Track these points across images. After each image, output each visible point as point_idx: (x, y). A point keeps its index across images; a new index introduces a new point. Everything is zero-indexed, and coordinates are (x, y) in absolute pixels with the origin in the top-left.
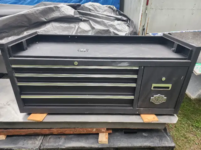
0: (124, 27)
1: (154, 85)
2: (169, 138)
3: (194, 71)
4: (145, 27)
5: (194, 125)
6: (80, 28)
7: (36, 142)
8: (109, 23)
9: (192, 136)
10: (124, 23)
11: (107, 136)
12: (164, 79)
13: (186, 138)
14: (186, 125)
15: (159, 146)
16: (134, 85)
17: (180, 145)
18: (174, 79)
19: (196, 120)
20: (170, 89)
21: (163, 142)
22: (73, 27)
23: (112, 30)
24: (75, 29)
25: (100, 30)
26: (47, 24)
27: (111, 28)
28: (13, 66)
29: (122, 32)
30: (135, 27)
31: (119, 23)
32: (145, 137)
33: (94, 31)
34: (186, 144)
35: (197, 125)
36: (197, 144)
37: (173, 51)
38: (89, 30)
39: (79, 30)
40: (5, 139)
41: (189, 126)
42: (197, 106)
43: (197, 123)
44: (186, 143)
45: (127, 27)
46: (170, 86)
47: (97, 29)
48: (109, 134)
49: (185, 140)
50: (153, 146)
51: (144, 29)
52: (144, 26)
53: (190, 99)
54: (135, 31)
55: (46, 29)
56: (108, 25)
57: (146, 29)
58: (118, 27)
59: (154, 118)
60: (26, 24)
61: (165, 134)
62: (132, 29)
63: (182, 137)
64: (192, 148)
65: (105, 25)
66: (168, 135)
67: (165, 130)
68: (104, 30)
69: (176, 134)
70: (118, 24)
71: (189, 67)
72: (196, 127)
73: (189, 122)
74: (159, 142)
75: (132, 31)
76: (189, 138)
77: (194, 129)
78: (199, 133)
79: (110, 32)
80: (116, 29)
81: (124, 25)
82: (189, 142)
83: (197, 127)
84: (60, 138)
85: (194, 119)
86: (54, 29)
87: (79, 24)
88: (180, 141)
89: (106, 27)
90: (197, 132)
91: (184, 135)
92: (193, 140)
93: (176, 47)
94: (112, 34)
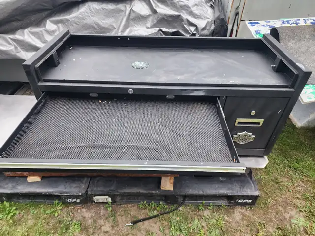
0: (205, 9)
1: (238, 120)
2: (253, 185)
3: (301, 98)
4: (240, 10)
5: (292, 166)
6: (134, 12)
7: (81, 185)
8: (180, 4)
9: (286, 180)
10: (207, 2)
11: (172, 181)
12: (253, 113)
13: (277, 183)
14: (281, 165)
15: (240, 194)
17: (268, 192)
20: (261, 125)
21: (245, 189)
22: (121, 11)
23: (185, 16)
24: (125, 13)
25: (165, 15)
26: (80, 6)
27: (184, 12)
29: (202, 19)
30: (223, 9)
31: (197, 3)
32: (222, 182)
33: (156, 16)
34: (277, 191)
35: (296, 165)
36: (291, 191)
37: (273, 69)
38: (149, 15)
39: (133, 15)
40: (40, 180)
41: (284, 167)
42: (302, 138)
44: (276, 189)
45: (210, 10)
46: (261, 121)
47: (161, 15)
49: (276, 186)
50: (230, 194)
51: (237, 14)
52: (237, 8)
53: (294, 127)
54: (222, 17)
55: (80, 14)
56: (179, 7)
57: (240, 14)
58: (195, 10)
60: (47, 6)
61: (249, 179)
62: (217, 14)
63: (272, 181)
64: (283, 196)
65: (174, 6)
66: (252, 180)
67: (250, 174)
68: (171, 16)
69: (264, 178)
70: (196, 5)
71: (290, 98)
72: (295, 169)
73: (286, 161)
74: (239, 189)
75: (218, 18)
76: (282, 184)
77: (291, 172)
78: (297, 177)
79: (182, 20)
80: (191, 13)
81: (205, 6)
82: (281, 188)
84: (111, 181)
85: (293, 157)
86: (92, 14)
87: (133, 4)
88: (269, 187)
89: (175, 11)
90: (294, 175)
91: (276, 179)
92: (287, 187)
93: (278, 63)
94: (185, 24)
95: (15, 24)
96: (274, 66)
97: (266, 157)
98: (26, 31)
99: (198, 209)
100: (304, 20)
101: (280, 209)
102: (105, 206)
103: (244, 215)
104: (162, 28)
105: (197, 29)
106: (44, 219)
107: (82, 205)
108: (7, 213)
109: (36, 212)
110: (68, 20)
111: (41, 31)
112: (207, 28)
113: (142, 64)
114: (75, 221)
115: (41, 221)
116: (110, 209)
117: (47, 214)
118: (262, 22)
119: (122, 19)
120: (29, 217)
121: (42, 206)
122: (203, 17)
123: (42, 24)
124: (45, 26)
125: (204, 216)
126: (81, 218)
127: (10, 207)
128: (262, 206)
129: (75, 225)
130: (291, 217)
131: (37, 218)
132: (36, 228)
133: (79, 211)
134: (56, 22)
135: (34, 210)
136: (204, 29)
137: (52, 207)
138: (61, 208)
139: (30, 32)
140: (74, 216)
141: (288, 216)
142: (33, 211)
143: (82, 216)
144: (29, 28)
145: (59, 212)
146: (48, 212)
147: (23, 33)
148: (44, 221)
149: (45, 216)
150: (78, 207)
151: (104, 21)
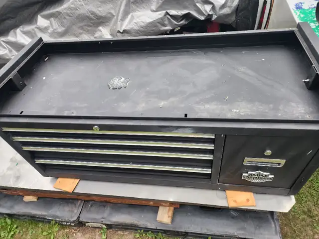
1: (247, 159)
2: (273, 225)
7: (74, 208)
11: (171, 213)
12: (268, 153)
15: (254, 238)
18: (291, 154)
20: (282, 165)
28: (5, 130)
32: (233, 217)
37: (306, 84)
40: (36, 200)
48: (175, 208)
50: (241, 237)
55: (72, 3)
59: (248, 200)
84: (104, 206)
91: (309, 211)
93: (313, 78)
94: (197, 2)
95: (9, 22)
96: (308, 80)
97: (293, 196)
98: (18, 31)
102: (100, 233)
104: (168, 11)
105: (213, 8)
107: (78, 228)
108: (9, 230)
109: (34, 232)
110: (59, 13)
111: (33, 30)
112: (229, 4)
116: (104, 237)
119: (120, 6)
120: (28, 237)
121: (40, 225)
123: (34, 21)
124: (36, 22)
127: (11, 224)
133: (74, 235)
134: (47, 17)
136: (223, 6)
138: (57, 229)
139: (22, 31)
142: (31, 231)
144: (21, 27)
145: (56, 234)
147: (15, 33)
149: (42, 237)
150: (73, 231)
151: (99, 9)
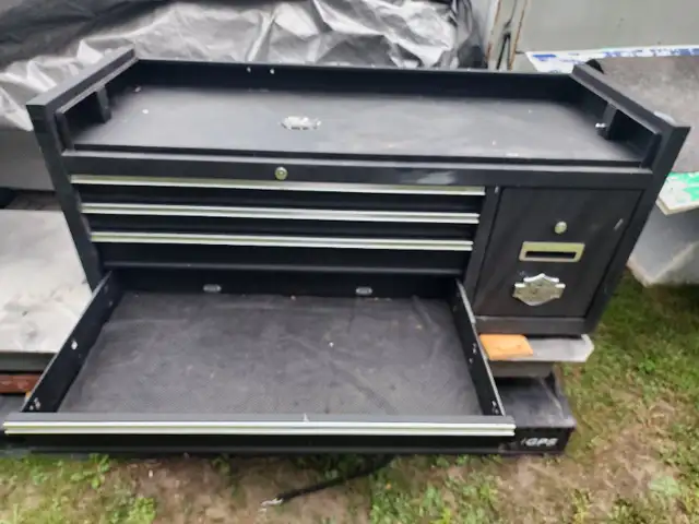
0: (436, 25)
1: (528, 246)
2: (558, 405)
4: (513, 30)
5: (640, 367)
6: (279, 28)
8: (384, 11)
9: (630, 397)
10: (440, 12)
12: (561, 227)
13: (611, 404)
14: (617, 366)
15: (530, 425)
16: (465, 246)
17: (590, 423)
18: (594, 228)
19: (650, 352)
20: (577, 258)
21: (542, 413)
22: (251, 25)
23: (393, 38)
24: (259, 30)
25: (350, 36)
26: (157, 11)
27: (392, 30)
28: (76, 180)
29: (430, 45)
30: (476, 28)
31: (419, 11)
33: (329, 38)
34: (610, 421)
35: (650, 365)
36: (643, 420)
37: (602, 132)
38: (313, 38)
39: (276, 35)
41: (624, 369)
42: (658, 307)
43: (649, 362)
44: (609, 417)
45: (448, 29)
46: (578, 248)
47: (341, 34)
49: (609, 410)
51: (507, 37)
52: (508, 25)
53: (638, 286)
54: (475, 42)
55: (157, 29)
56: (379, 19)
57: (513, 37)
58: (416, 27)
59: (520, 346)
60: (82, 9)
61: (550, 394)
62: (464, 36)
63: (599, 399)
64: (626, 432)
65: (367, 15)
66: (556, 395)
67: (550, 380)
68: (364, 38)
69: (581, 393)
70: (417, 16)
71: (643, 191)
72: (647, 372)
73: (627, 356)
74: (528, 414)
75: (466, 45)
77: (639, 380)
78: (653, 389)
79: (387, 47)
80: (407, 33)
81: (437, 16)
82: (620, 414)
83: (649, 374)
85: (642, 348)
86: (184, 31)
87: (277, 10)
88: (592, 413)
89: (370, 27)
90: (647, 387)
91: (607, 395)
92: (632, 411)
93: (611, 120)
94: (394, 55)
95: (8, 50)
96: (603, 125)
97: (586, 337)
98: (31, 64)
99: (435, 464)
100: (652, 51)
101: (621, 460)
102: (214, 462)
103: (539, 475)
106: (65, 494)
107: (159, 461)
109: (45, 478)
110: (128, 41)
111: (67, 67)
112: (444, 64)
113: (305, 121)
114: (140, 497)
115: (59, 501)
116: (225, 469)
117: (74, 482)
118: (561, 55)
119: (252, 43)
120: (30, 490)
121: (60, 463)
122: (432, 41)
123: (69, 51)
124: (74, 54)
125: (448, 480)
126: (155, 490)
128: (580, 454)
129: (140, 507)
130: (647, 478)
131: (48, 490)
132: (46, 514)
133: (151, 474)
134: (101, 47)
135: (41, 474)
137: (86, 467)
138: (106, 468)
139: (39, 67)
140: (138, 486)
141: (639, 475)
142: (37, 476)
143: (158, 486)
144: (38, 58)
145: (103, 478)
146: (76, 477)
147: (24, 68)
148: (65, 499)
149: (68, 487)
150: (148, 466)
151: (210, 47)
